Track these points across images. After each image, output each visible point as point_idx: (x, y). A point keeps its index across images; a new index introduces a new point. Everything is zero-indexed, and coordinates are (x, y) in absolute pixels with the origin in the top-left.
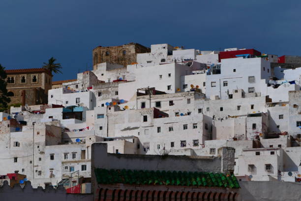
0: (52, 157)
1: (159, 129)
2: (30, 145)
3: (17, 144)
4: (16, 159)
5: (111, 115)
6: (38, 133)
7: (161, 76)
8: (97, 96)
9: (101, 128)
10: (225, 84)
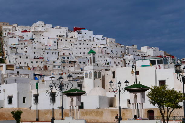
0: (48, 53)
1: (76, 48)
2: (40, 49)
3: (35, 48)
4: (35, 53)
5: (59, 42)
6: (43, 45)
7: (61, 32)
8: (33, 35)
9: (55, 46)
10: (83, 37)
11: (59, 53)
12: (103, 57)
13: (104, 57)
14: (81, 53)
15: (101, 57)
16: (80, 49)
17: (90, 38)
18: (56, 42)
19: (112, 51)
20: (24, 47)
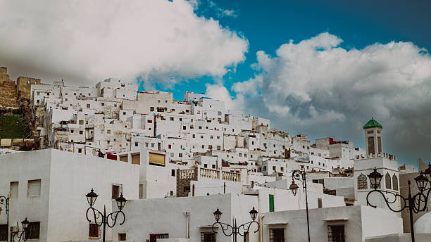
11: (159, 144)
12: (249, 156)
13: (251, 156)
14: (203, 147)
15: (245, 155)
16: (202, 137)
17: (220, 117)
18: (153, 122)
19: (265, 144)
20: (86, 129)
